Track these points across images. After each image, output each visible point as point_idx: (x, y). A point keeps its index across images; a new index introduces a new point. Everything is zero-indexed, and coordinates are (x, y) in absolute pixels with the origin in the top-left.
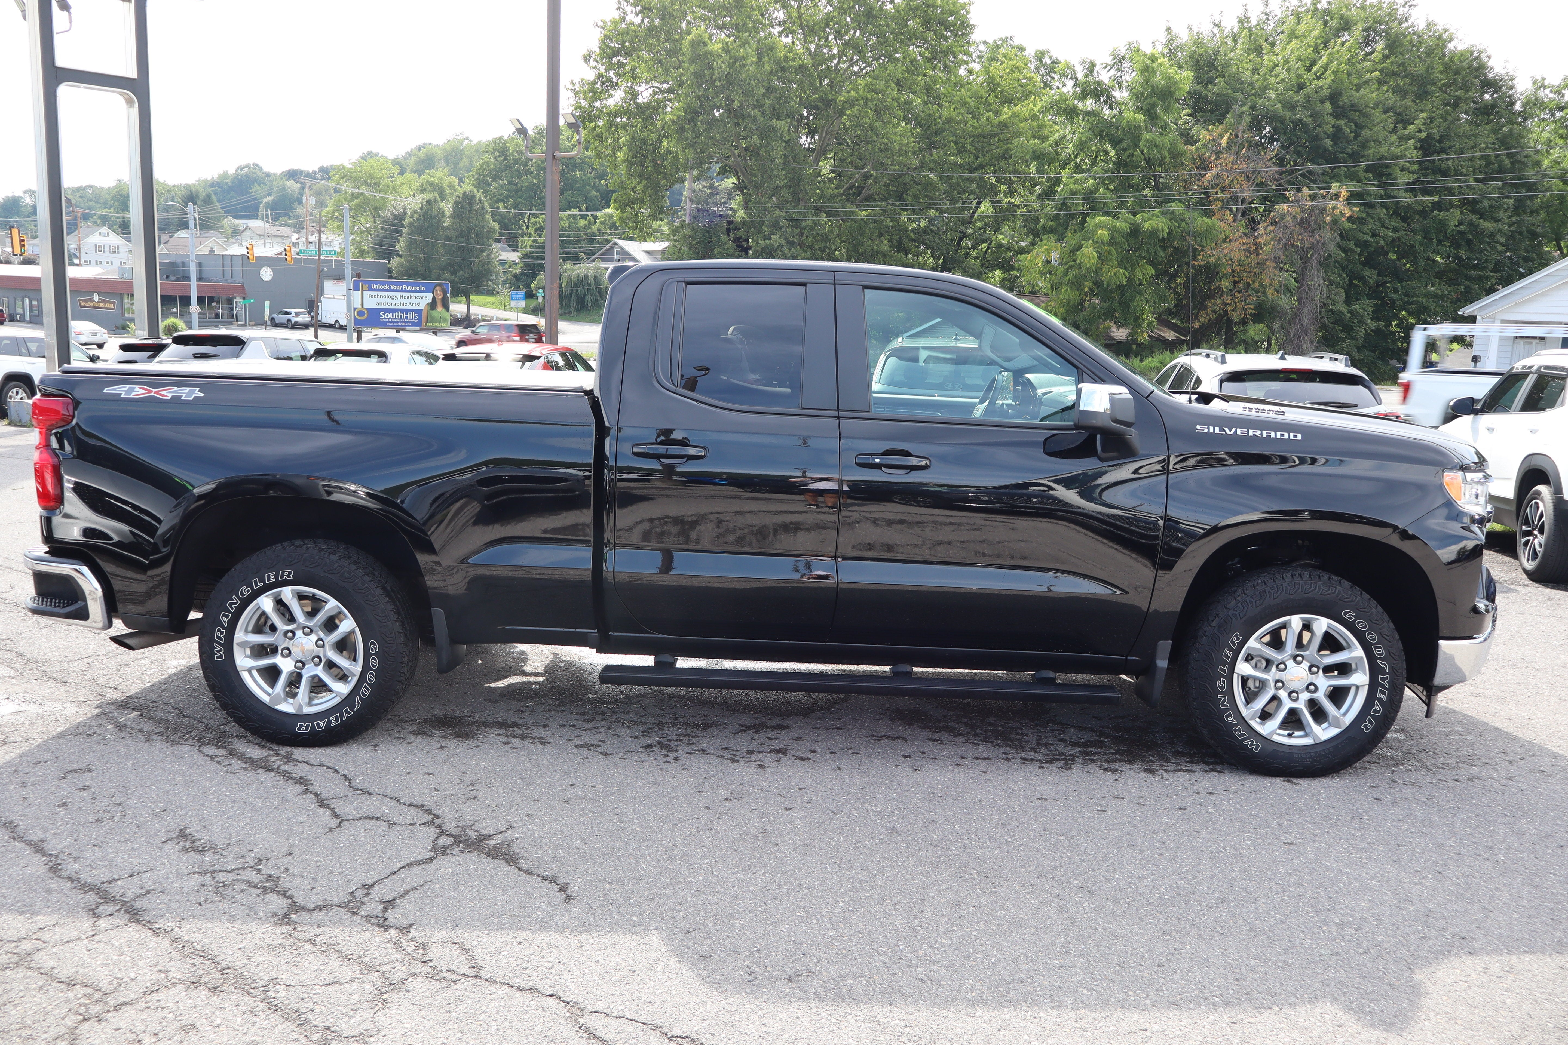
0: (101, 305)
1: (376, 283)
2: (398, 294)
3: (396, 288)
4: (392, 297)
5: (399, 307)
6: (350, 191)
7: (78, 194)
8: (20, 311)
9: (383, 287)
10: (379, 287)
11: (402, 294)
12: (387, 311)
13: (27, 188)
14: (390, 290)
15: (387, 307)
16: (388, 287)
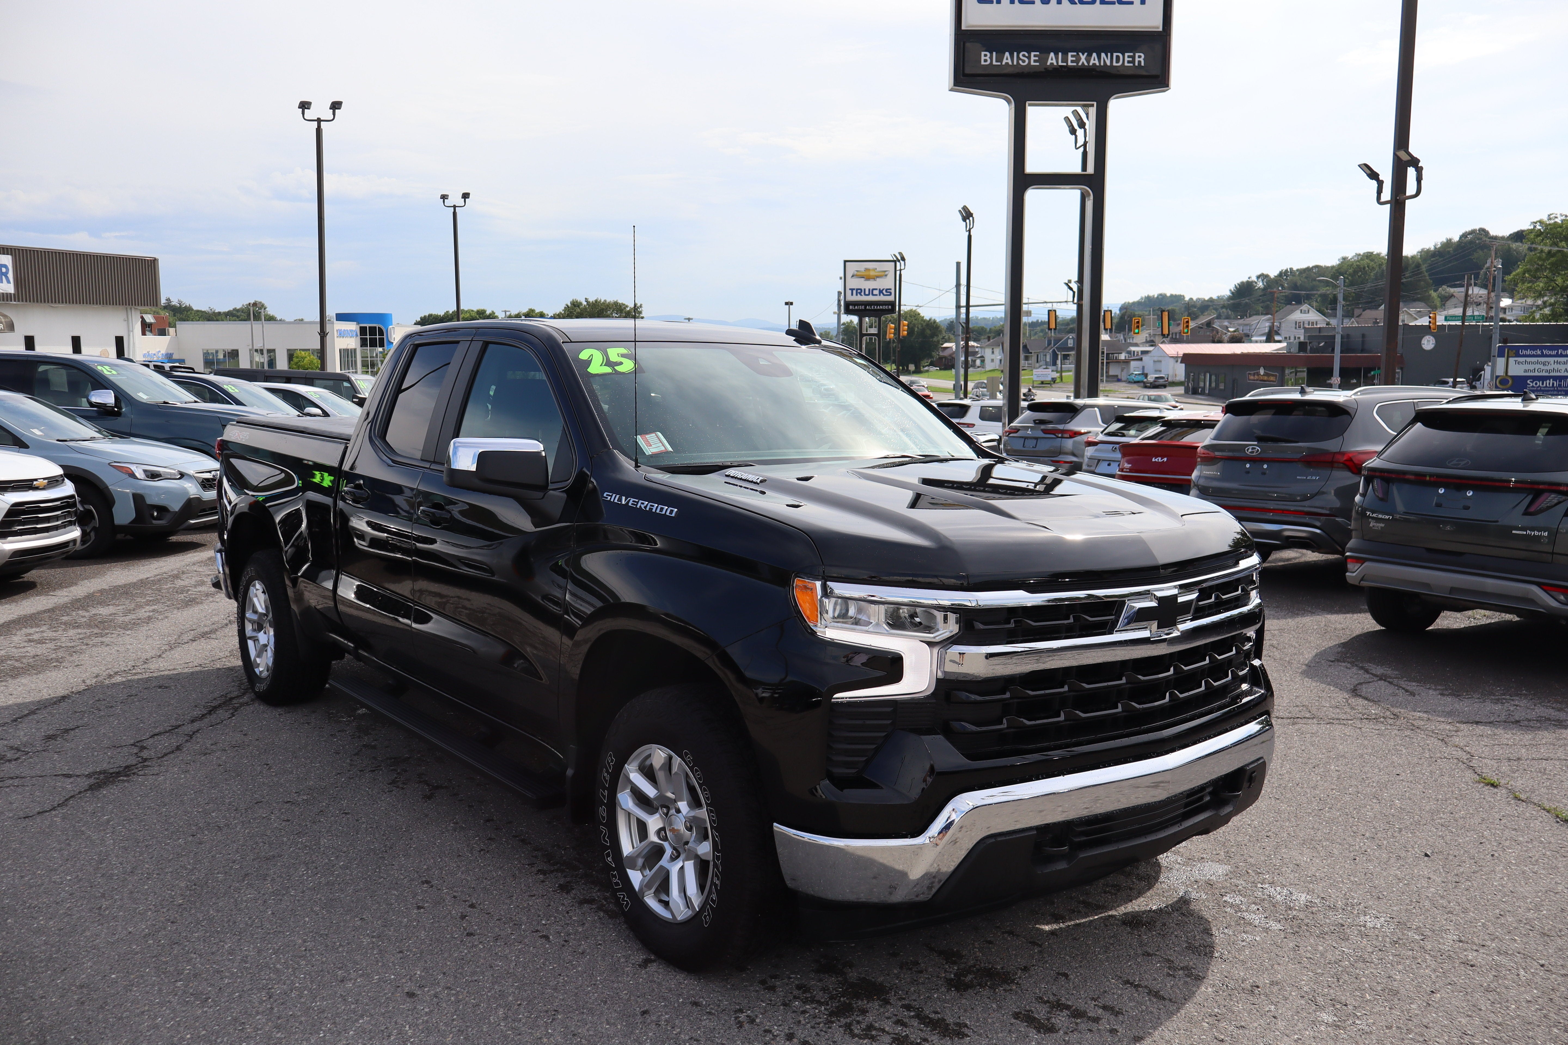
0: (1266, 378)
1: (1526, 348)
2: (1551, 360)
3: (1550, 352)
4: (1544, 364)
5: (1552, 374)
6: (1546, 249)
7: (1304, 275)
8: (1202, 384)
9: (1534, 353)
10: (1529, 352)
11: (1556, 359)
12: (1535, 378)
13: (1259, 273)
14: (1543, 355)
15: (1537, 374)
16: (1539, 352)
